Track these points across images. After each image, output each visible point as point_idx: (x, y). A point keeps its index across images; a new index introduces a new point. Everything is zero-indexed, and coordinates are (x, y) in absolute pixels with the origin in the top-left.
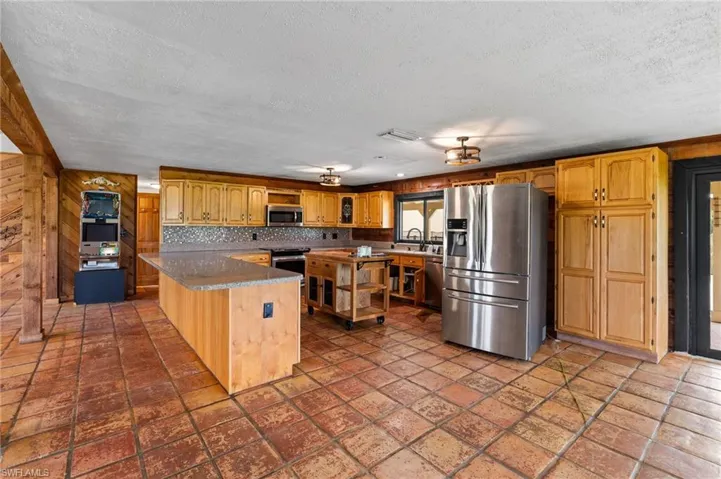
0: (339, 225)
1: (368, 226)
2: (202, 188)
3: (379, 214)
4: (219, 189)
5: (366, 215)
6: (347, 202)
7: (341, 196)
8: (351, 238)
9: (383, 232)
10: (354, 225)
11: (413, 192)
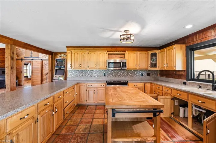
0: (149, 68)
1: (166, 69)
2: (78, 53)
3: (173, 61)
4: (85, 53)
5: (165, 62)
6: (154, 55)
7: (150, 52)
8: (159, 76)
9: (177, 73)
10: (158, 68)
11: (204, 40)
